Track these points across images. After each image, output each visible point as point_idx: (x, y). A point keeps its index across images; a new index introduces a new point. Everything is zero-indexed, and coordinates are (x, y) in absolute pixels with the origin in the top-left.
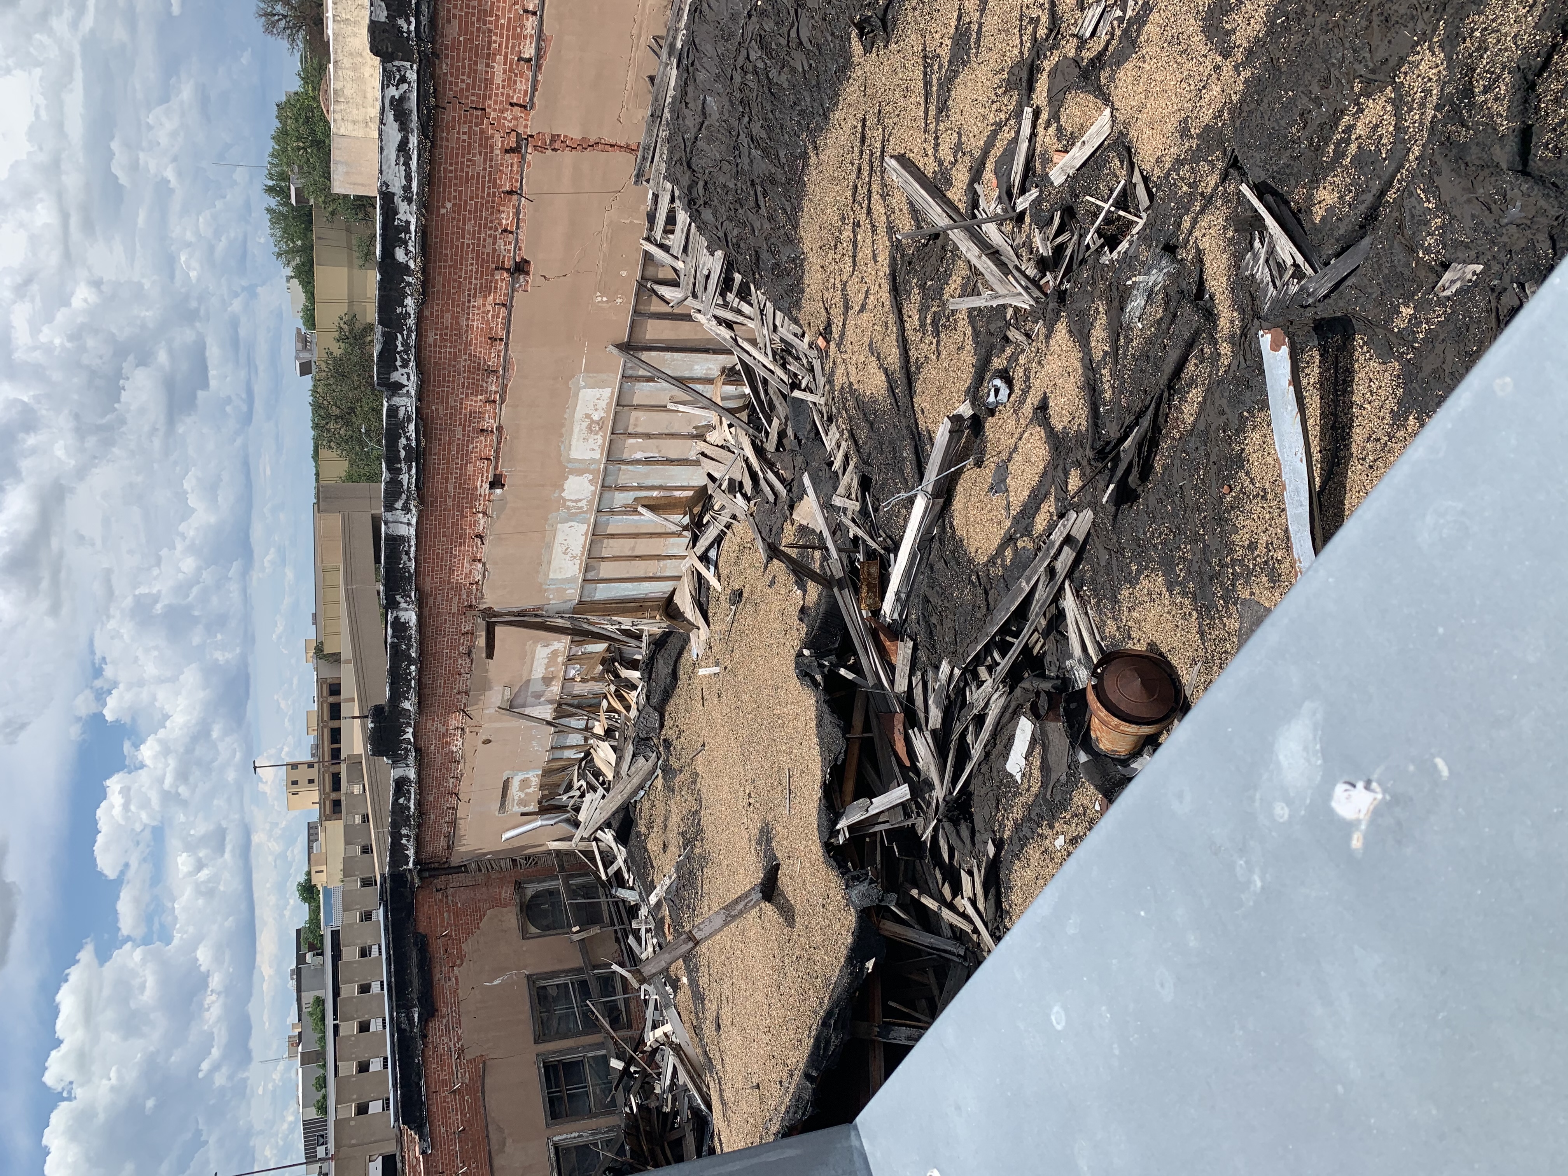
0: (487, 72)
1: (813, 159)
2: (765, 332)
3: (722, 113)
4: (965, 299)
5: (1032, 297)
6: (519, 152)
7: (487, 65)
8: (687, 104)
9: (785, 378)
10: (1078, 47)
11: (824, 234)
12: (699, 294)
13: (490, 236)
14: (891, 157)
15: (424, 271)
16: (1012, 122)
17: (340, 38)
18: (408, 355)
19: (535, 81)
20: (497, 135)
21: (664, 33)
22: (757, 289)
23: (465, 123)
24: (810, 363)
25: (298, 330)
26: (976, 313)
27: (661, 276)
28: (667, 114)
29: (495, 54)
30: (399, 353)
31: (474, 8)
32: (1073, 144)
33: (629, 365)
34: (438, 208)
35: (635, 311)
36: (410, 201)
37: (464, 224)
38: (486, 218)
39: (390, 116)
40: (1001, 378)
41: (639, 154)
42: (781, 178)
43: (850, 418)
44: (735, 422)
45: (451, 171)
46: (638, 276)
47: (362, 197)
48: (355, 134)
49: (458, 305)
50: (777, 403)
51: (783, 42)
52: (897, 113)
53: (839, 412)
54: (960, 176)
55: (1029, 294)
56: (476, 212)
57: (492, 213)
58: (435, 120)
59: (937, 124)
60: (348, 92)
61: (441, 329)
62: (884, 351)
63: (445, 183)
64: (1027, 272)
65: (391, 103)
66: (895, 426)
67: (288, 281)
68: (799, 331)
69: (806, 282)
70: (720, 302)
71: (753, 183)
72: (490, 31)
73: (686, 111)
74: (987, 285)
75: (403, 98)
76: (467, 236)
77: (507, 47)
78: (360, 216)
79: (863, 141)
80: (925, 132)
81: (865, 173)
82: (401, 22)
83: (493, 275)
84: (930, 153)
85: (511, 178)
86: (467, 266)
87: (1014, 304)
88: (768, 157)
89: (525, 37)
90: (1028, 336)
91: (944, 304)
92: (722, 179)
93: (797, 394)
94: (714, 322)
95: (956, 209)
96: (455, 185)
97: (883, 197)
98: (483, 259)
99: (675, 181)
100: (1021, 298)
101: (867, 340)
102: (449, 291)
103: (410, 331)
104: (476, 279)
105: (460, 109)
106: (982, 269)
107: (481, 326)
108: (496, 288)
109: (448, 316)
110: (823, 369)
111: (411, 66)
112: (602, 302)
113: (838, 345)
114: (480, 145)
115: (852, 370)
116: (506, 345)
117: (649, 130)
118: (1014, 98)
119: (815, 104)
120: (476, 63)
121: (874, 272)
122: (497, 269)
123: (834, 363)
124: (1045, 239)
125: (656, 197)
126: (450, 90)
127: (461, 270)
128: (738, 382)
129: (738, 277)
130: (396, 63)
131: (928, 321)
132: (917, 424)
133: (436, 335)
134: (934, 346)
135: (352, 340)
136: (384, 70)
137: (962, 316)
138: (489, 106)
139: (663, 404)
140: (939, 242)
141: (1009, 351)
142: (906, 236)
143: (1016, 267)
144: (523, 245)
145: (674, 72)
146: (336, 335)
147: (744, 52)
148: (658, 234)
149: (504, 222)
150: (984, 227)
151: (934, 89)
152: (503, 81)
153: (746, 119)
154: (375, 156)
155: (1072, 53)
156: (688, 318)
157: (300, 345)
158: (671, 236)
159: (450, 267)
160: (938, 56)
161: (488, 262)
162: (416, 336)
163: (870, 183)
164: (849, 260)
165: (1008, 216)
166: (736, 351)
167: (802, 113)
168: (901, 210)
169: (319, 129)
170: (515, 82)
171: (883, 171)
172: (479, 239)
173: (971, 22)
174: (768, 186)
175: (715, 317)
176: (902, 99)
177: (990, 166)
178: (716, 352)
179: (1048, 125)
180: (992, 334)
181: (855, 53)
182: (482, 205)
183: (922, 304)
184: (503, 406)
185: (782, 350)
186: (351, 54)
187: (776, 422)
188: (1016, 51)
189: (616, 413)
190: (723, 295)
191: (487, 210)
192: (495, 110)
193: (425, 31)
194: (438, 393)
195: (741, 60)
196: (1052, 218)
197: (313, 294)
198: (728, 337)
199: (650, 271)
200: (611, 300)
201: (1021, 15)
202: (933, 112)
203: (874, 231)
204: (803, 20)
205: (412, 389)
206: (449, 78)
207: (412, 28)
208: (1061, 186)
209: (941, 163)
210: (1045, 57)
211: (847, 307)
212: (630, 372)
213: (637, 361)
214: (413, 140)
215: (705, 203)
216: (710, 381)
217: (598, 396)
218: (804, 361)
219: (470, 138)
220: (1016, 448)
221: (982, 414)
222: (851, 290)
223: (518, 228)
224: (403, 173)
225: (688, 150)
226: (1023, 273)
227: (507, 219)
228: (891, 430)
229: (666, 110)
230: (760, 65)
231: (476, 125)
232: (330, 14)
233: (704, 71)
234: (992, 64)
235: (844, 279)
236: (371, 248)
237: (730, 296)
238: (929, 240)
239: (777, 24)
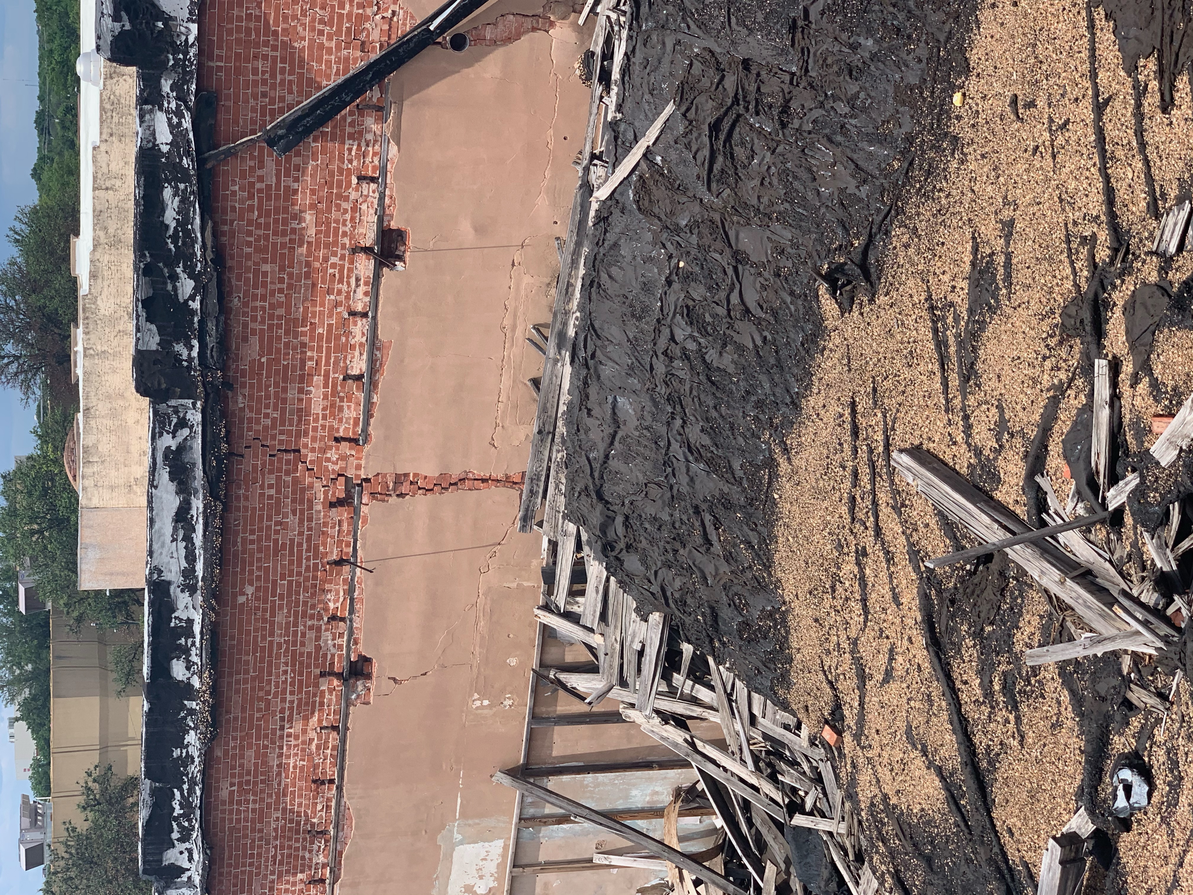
0: (300, 400)
1: (784, 467)
2: (738, 727)
3: (642, 417)
4: (1051, 648)
5: (1157, 635)
6: (350, 504)
7: (301, 391)
8: (589, 411)
9: (778, 796)
10: (1162, 268)
11: (813, 570)
12: (630, 681)
13: (311, 628)
14: (901, 451)
15: (215, 689)
16: (1079, 382)
17: (94, 377)
18: (190, 821)
19: (369, 405)
20: (317, 485)
21: (546, 317)
22: (718, 663)
23: (271, 472)
24: (815, 769)
25: (25, 797)
26: (1071, 668)
27: (569, 658)
28: (561, 428)
29: (311, 375)
30: (176, 819)
31: (280, 318)
32: (1180, 404)
33: (530, 800)
34: (235, 596)
35: (534, 717)
36: (192, 590)
37: (273, 615)
38: (305, 603)
39: (164, 475)
40: (1131, 767)
41: (525, 488)
42: (737, 497)
43: (892, 854)
44: (704, 875)
45: (252, 542)
46: (535, 663)
47: (122, 591)
48: (113, 503)
49: (266, 736)
50: (768, 838)
51: (721, 311)
52: (901, 388)
53: (873, 845)
54: (1011, 468)
55: (1153, 632)
56: (289, 595)
57: (314, 595)
58: (229, 473)
59: (964, 398)
60: (103, 448)
61: (241, 776)
62: (932, 739)
63: (244, 561)
64: (1143, 599)
65: (166, 457)
66: (969, 861)
67: (11, 725)
68: (791, 721)
69: (795, 645)
70: (664, 688)
71: (697, 510)
72: (304, 345)
73: (590, 422)
74: (1082, 624)
75: (182, 448)
76: (277, 632)
77: (327, 364)
78: (120, 618)
79: (855, 432)
80: (947, 411)
81: (865, 480)
82: (180, 348)
83: (317, 685)
84: (959, 439)
85: (340, 542)
86: (278, 676)
87: (1131, 648)
88: (715, 471)
89: (353, 347)
90: (1163, 697)
91: (1018, 659)
92: (650, 510)
93: (799, 820)
94: (657, 720)
95: (1013, 516)
96: (259, 560)
97: (898, 508)
98: (301, 663)
99: (580, 520)
100: (1140, 639)
101: (902, 725)
102: (252, 716)
103: (193, 783)
104: (292, 693)
105: (264, 454)
106: (1068, 600)
107: (300, 764)
108: (322, 704)
109: (250, 753)
110: (837, 776)
111: (194, 404)
112: (482, 707)
113: (857, 737)
114: (294, 501)
115: (885, 774)
116: (340, 788)
117: (537, 453)
118: (1076, 349)
119: (778, 390)
120: (285, 390)
121: (898, 621)
122: (323, 675)
123: (854, 766)
124: (1162, 546)
125: (554, 546)
126: (250, 429)
127: (269, 682)
128: (703, 810)
129: (687, 649)
130: (173, 402)
131: (997, 687)
132: (1004, 855)
133: (232, 785)
134: (1011, 726)
135: (104, 807)
136: (156, 413)
137: (1051, 674)
138: (306, 446)
139: (587, 856)
140: (994, 566)
141: (1136, 723)
142: (941, 563)
143: (1124, 593)
144: (360, 635)
145: (568, 369)
146: (81, 800)
147: (666, 332)
148: (561, 598)
149: (331, 605)
150: (1061, 537)
151: (952, 349)
152: (324, 409)
153: (678, 422)
154: (141, 532)
155: (1154, 278)
156: (614, 717)
157: (27, 821)
158: (580, 599)
159: (253, 679)
160: (952, 304)
161: (309, 666)
162: (203, 790)
163: (873, 492)
164: (857, 607)
165: (1095, 518)
166: (695, 761)
167: (760, 405)
168: (927, 525)
169: (62, 502)
170: (341, 409)
171: (892, 472)
172: (295, 633)
173: (993, 254)
174: (720, 512)
175: (658, 712)
176: (906, 370)
177: (1055, 448)
178: (663, 765)
179: (1135, 381)
180: (1103, 699)
181: (828, 315)
182: (298, 584)
183: (982, 662)
184: (337, 887)
185: (768, 753)
186: (109, 397)
187: (770, 870)
188: (1068, 285)
189: (513, 879)
190: (666, 677)
191: (306, 590)
192: (313, 450)
193: (213, 356)
194: (236, 876)
195: (663, 342)
196: (1167, 514)
197: (47, 742)
198: (680, 741)
199: (553, 654)
200: (496, 702)
201: (1068, 236)
202: (954, 381)
203: (890, 559)
204: (748, 280)
205: (195, 874)
206: (248, 414)
207: (195, 353)
208: (1173, 465)
209: (978, 452)
210: (1114, 287)
211: (863, 677)
212: (531, 811)
213: (541, 793)
214: (198, 504)
215: (628, 547)
216: (657, 813)
217: (483, 855)
218: (805, 767)
219: (278, 492)
220: (1176, 881)
221: (1111, 829)
222: (865, 651)
223: (352, 611)
224: (183, 552)
225: (596, 475)
226: (1136, 601)
227: (336, 601)
228: (964, 868)
229: (560, 423)
230: (691, 346)
231: (287, 473)
232: (79, 348)
233: (611, 364)
234: (1034, 306)
235: (853, 635)
236: (135, 664)
237: (678, 679)
238: (977, 566)
239: (710, 289)
